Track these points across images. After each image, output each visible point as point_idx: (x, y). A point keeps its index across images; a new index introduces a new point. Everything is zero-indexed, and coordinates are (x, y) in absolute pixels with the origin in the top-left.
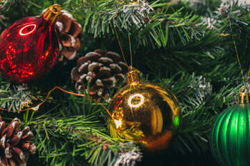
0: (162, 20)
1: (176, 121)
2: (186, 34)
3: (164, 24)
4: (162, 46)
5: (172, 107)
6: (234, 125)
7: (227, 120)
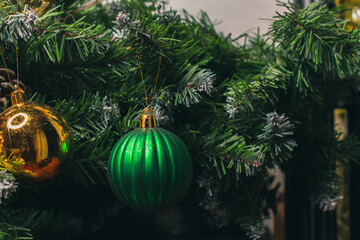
0: (58, 31)
1: (64, 147)
2: (86, 48)
3: (60, 35)
4: (57, 61)
5: (60, 133)
6: (129, 152)
7: (123, 147)
